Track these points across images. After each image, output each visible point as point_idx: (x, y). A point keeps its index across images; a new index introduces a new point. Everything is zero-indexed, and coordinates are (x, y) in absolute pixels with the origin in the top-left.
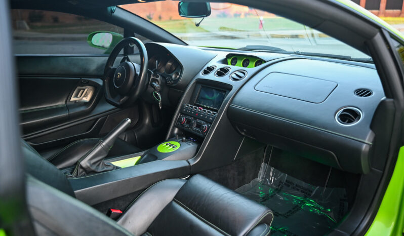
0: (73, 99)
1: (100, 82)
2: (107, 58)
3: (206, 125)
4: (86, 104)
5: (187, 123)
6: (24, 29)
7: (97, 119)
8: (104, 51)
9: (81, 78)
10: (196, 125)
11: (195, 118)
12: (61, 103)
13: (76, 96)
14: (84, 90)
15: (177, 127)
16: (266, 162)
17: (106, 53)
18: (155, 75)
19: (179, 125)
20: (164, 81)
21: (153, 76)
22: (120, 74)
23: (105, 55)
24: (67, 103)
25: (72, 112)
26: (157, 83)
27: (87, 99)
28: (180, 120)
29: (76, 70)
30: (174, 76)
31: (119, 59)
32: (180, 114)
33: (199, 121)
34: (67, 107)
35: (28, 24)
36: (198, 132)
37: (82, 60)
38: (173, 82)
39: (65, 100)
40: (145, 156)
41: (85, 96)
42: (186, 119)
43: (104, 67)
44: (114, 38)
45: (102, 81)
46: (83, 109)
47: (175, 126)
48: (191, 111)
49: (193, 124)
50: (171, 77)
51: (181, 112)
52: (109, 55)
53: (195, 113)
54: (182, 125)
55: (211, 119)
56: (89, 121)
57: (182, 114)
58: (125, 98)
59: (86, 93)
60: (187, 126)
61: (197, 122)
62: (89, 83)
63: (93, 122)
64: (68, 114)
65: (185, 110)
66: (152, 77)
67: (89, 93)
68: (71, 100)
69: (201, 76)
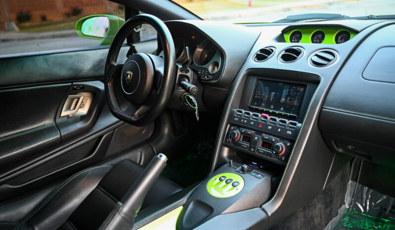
0: (64, 113)
1: (100, 86)
2: (107, 51)
3: (282, 144)
4: (83, 118)
5: (243, 140)
6: (13, 30)
7: (101, 137)
8: (100, 42)
9: (72, 83)
10: (261, 143)
11: (259, 132)
12: (48, 122)
13: (69, 108)
14: (79, 99)
15: (227, 146)
16: (355, 179)
17: (103, 44)
18: (184, 69)
19: (230, 143)
20: (196, 77)
21: (181, 71)
22: (130, 73)
23: (102, 47)
24: (57, 120)
25: (65, 132)
26: (187, 80)
27: (84, 111)
28: (230, 135)
29: (63, 72)
30: (210, 68)
31: (125, 50)
32: (229, 126)
33: (266, 137)
34: (58, 127)
35: (17, 25)
36: (268, 154)
37: (71, 56)
38: (210, 77)
39: (53, 117)
40: (191, 206)
41: (80, 107)
42: (241, 133)
43: (104, 64)
44: (112, 22)
45: (103, 84)
46: (80, 125)
47: (223, 145)
48: (249, 121)
49: (256, 142)
50: (207, 69)
51: (231, 122)
52: (110, 46)
53: (257, 123)
54: (236, 143)
55: (289, 132)
56: (90, 141)
57: (232, 125)
58: (142, 109)
59: (82, 102)
60: (246, 144)
61: (263, 138)
62: (84, 89)
63: (95, 141)
64: (59, 136)
65: (236, 119)
66: (179, 73)
67: (86, 101)
68: (62, 115)
69: (253, 63)
